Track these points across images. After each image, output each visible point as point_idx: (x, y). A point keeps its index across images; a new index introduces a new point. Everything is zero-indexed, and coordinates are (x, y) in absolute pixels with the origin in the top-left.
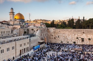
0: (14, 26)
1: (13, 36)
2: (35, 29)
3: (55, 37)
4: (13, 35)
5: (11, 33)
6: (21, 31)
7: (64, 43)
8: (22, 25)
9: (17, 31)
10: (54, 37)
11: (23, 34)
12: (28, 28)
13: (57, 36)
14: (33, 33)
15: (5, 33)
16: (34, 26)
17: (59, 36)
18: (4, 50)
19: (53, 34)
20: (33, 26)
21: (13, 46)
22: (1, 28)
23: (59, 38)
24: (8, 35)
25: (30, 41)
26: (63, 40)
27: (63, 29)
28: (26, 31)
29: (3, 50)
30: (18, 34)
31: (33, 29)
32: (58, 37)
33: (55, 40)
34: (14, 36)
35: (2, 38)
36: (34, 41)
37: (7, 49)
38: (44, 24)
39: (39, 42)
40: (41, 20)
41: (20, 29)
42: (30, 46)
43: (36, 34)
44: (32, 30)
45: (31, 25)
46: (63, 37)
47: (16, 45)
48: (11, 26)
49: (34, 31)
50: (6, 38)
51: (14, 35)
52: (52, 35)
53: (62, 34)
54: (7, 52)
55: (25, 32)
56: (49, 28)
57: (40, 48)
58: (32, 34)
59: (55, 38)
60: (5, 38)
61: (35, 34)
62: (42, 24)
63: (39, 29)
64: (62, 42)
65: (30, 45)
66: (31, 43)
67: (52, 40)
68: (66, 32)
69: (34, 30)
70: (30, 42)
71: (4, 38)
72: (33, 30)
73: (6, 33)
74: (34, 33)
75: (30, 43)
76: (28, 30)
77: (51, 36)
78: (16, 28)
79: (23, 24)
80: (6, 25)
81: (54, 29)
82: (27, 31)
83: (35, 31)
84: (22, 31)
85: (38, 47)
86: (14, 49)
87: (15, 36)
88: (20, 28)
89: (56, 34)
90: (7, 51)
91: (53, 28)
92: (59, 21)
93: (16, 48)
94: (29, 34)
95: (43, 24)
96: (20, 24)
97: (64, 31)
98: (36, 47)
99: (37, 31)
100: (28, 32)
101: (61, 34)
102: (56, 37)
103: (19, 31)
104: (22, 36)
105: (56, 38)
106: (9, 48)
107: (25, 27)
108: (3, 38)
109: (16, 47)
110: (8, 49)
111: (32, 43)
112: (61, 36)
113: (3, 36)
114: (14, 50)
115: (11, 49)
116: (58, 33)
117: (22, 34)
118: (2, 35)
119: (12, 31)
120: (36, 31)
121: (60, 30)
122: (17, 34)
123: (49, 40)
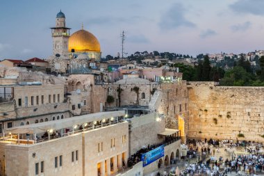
0: (73, 77)
1: (69, 111)
2: (145, 89)
3: (217, 117)
4: (71, 109)
5: (65, 101)
6: (98, 93)
7: (248, 137)
8: (98, 72)
9: (83, 94)
10: (210, 117)
11: (102, 105)
12: (120, 82)
13: (224, 114)
14: (138, 101)
15: (45, 103)
16: (140, 77)
17: (232, 114)
18: (45, 164)
19: (208, 106)
20: (137, 76)
21: (74, 149)
22: (30, 83)
23: (229, 121)
24: (55, 107)
25: (130, 132)
26: (246, 129)
27: (242, 86)
28: (111, 93)
29: (42, 163)
30: (87, 107)
31: (138, 86)
32: (228, 116)
33: (217, 128)
34: (74, 112)
35: (35, 119)
36: (145, 130)
37: (56, 158)
38: (174, 69)
39: (160, 136)
40: (156, 53)
41: (94, 86)
42: (132, 149)
43: (150, 104)
44: (134, 92)
45: (130, 73)
46: (247, 117)
47: (83, 145)
48: (60, 75)
49: (140, 96)
50: (47, 120)
51: (73, 108)
52: (206, 111)
53: (241, 107)
54: (56, 170)
55: (110, 100)
56: (193, 84)
57: (163, 158)
58: (135, 106)
59: (215, 120)
60: (44, 118)
61: (147, 107)
62: (168, 68)
63: (158, 88)
64: (241, 135)
65: (130, 147)
66: (132, 140)
67: (205, 128)
68: (258, 98)
69: (141, 92)
70: (132, 135)
71: (42, 121)
72: (136, 89)
73: (46, 100)
74: (142, 103)
75: (130, 137)
76: (119, 90)
77: (201, 113)
78: (79, 82)
79: (102, 70)
80: (40, 73)
81: (211, 88)
82: (117, 93)
83: (143, 94)
84: (101, 94)
85: (156, 155)
86: (77, 159)
87: (78, 111)
88: (91, 85)
89: (218, 106)
90: (56, 166)
91: (209, 83)
92: (220, 59)
93: (84, 157)
94: (122, 104)
95: (170, 71)
96: (90, 68)
97: (248, 94)
98: (153, 154)
99: (152, 93)
100: (119, 96)
101: (237, 106)
102: (221, 116)
103: (88, 94)
104: (99, 111)
105: (219, 121)
106: (61, 157)
107: (109, 82)
108: (37, 122)
109: (84, 153)
110: (58, 161)
111: (137, 139)
112: (238, 113)
113: (39, 112)
114: (78, 163)
115: (67, 159)
116: (228, 103)
117: (99, 105)
118: (35, 110)
119: (66, 95)
120: (148, 95)
121: (233, 90)
122: (82, 104)
123: (192, 127)
